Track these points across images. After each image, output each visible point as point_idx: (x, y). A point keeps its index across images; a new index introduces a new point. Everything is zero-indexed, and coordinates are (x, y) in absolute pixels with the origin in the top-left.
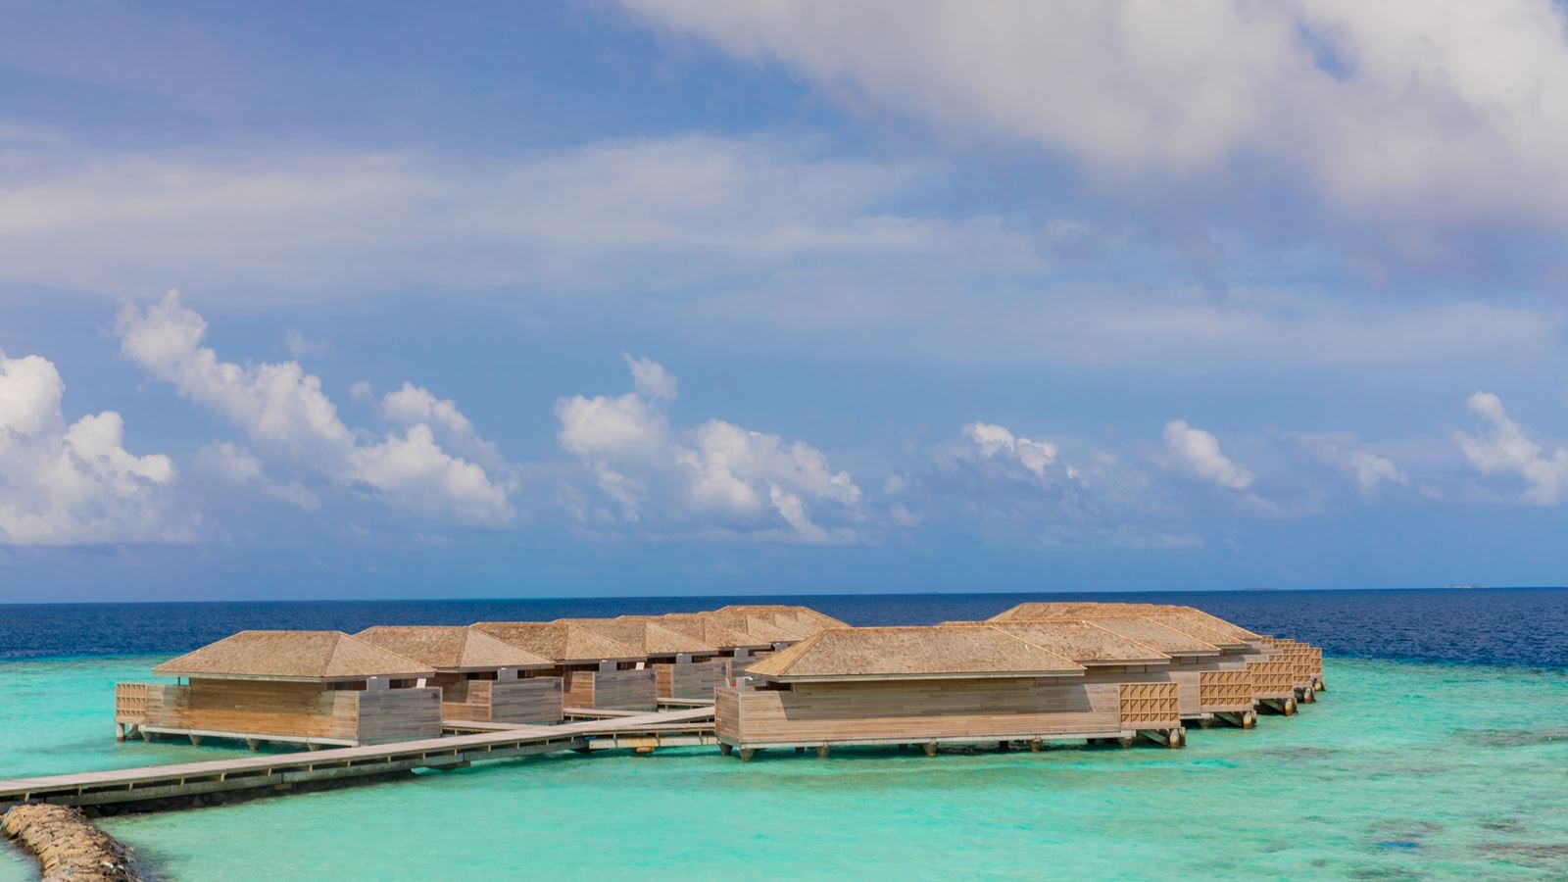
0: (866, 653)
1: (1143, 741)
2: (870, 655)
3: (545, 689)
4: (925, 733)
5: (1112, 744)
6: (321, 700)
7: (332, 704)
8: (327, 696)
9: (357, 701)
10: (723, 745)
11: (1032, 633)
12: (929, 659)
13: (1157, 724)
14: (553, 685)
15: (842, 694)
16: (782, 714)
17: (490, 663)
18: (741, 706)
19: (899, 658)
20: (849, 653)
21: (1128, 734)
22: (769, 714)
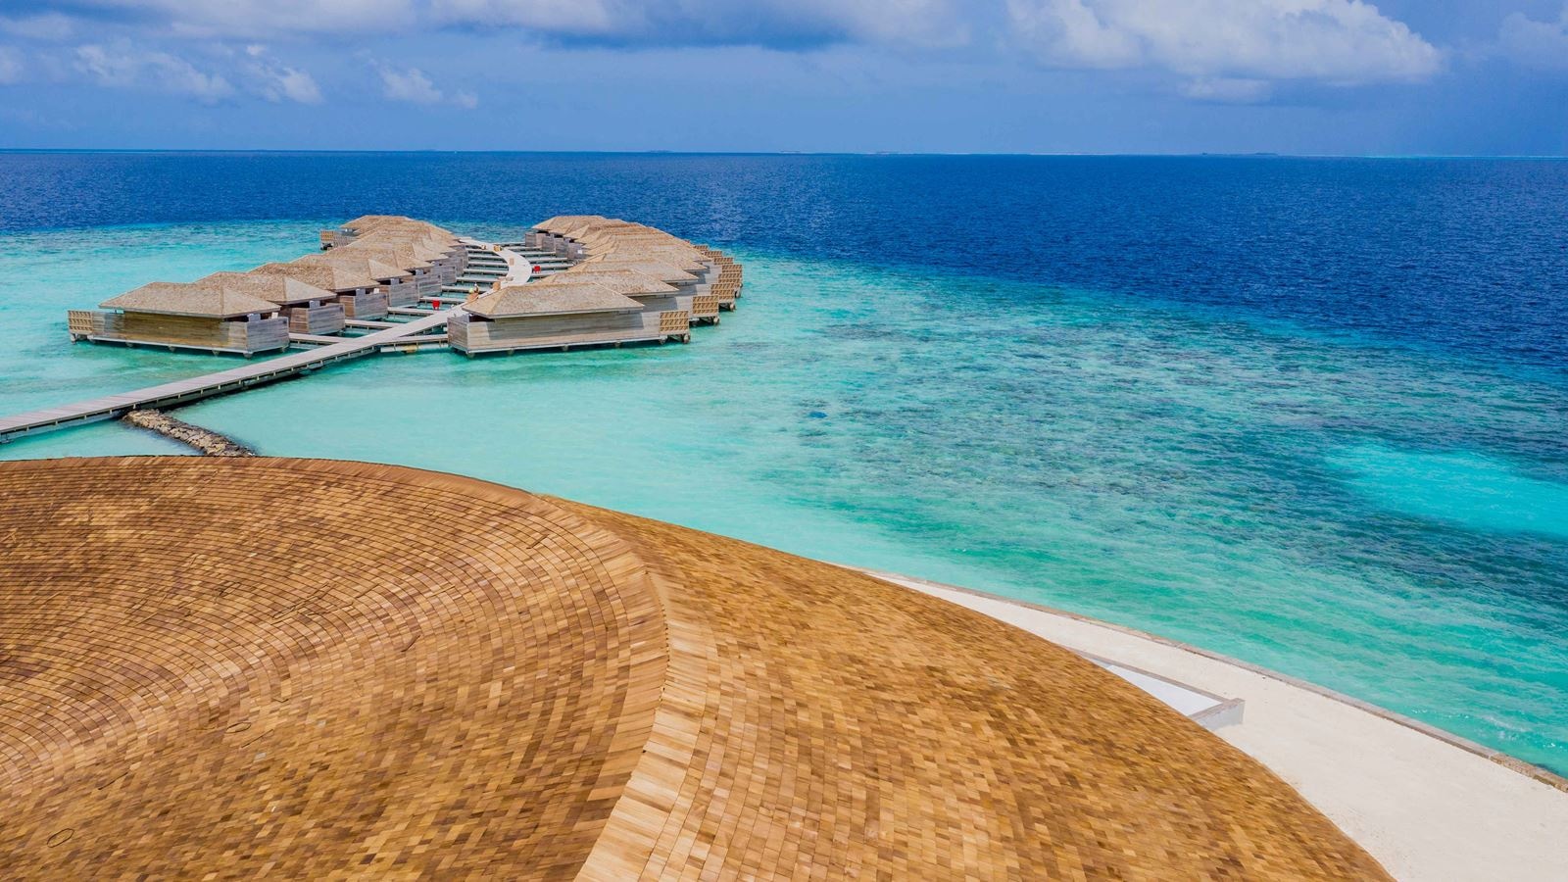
0: (532, 300)
1: (670, 340)
2: (534, 301)
3: (335, 311)
4: (562, 341)
5: (656, 343)
6: (220, 327)
7: (228, 329)
8: (224, 325)
9: (246, 329)
10: (453, 348)
11: (606, 277)
12: (565, 303)
13: (678, 332)
14: (338, 308)
15: (520, 323)
16: (488, 334)
17: (303, 298)
18: (468, 331)
19: (548, 303)
20: (524, 301)
21: (664, 338)
22: (483, 334)
